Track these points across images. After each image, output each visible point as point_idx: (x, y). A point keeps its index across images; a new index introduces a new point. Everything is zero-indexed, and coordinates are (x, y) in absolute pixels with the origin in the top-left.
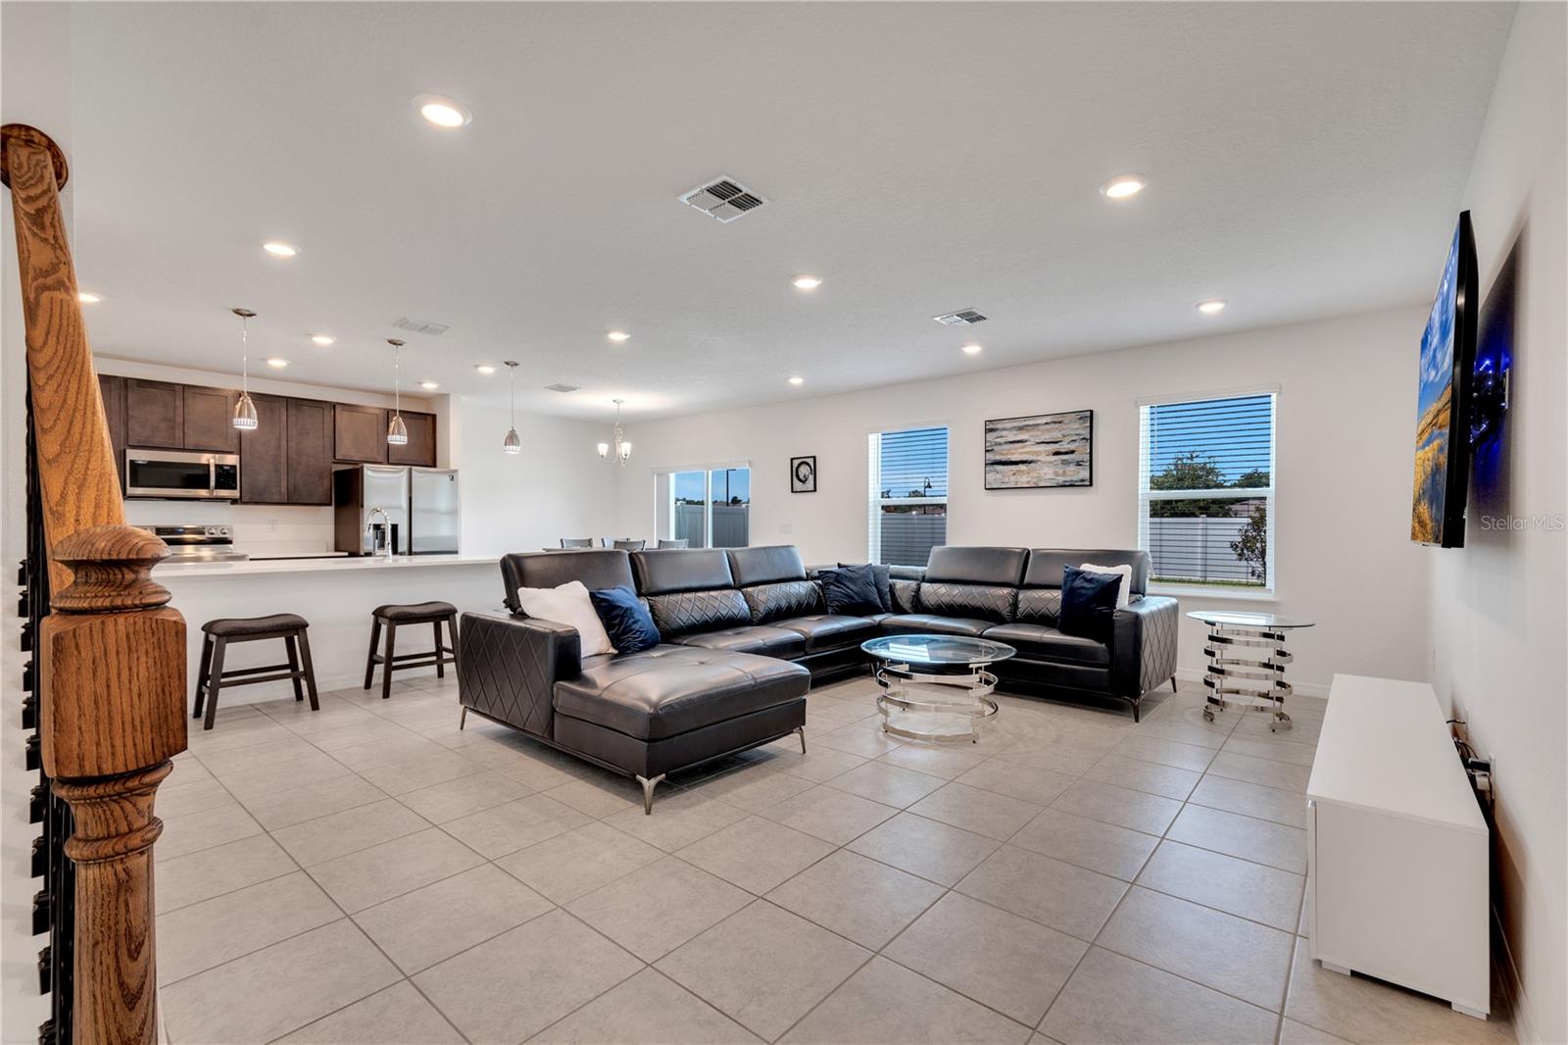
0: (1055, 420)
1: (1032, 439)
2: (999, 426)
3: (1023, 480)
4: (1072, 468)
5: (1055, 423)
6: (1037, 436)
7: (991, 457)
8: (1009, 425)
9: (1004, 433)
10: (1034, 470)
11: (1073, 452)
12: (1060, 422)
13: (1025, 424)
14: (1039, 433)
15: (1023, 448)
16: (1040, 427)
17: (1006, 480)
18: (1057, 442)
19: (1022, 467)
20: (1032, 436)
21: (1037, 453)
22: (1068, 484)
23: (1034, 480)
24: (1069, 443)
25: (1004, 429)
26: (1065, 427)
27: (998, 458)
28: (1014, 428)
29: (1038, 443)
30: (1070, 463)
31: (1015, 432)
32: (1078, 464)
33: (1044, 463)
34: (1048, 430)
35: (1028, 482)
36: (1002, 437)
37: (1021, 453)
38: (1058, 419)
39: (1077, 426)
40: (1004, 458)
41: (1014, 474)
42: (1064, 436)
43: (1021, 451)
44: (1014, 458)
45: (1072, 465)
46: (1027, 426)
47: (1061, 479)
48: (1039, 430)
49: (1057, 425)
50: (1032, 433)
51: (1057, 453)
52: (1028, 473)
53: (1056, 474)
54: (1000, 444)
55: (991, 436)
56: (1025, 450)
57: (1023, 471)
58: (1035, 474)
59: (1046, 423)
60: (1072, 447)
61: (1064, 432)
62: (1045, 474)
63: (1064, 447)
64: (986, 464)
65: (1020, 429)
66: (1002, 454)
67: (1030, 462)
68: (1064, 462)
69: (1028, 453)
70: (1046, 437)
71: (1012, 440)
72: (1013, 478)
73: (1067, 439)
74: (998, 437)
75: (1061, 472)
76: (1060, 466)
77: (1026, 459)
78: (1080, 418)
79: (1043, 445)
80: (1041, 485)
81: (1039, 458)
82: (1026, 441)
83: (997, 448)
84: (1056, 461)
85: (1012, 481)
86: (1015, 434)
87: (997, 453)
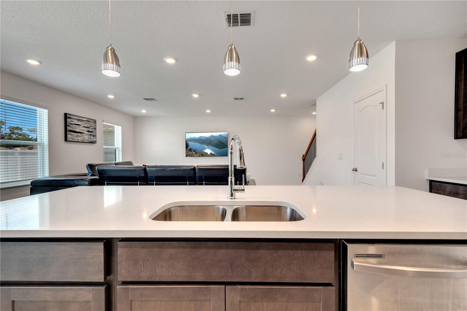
0: (88, 120)
1: (82, 125)
2: (72, 117)
3: (80, 139)
7: (69, 128)
8: (75, 118)
9: (73, 120)
10: (83, 136)
11: (92, 132)
12: (89, 121)
15: (79, 127)
17: (74, 138)
18: (88, 128)
19: (79, 134)
22: (91, 142)
24: (91, 129)
25: (73, 119)
26: (90, 123)
27: (71, 129)
28: (77, 119)
29: (84, 127)
32: (93, 136)
33: (86, 134)
34: (86, 123)
35: (81, 140)
37: (79, 129)
39: (93, 124)
40: (74, 130)
41: (77, 136)
42: (90, 126)
44: (77, 130)
46: (81, 120)
47: (90, 140)
48: (84, 122)
49: (88, 122)
50: (82, 123)
51: (89, 131)
53: (88, 138)
54: (72, 124)
55: (68, 120)
56: (80, 128)
57: (80, 136)
58: (83, 138)
59: (86, 121)
60: (92, 130)
62: (86, 138)
63: (91, 130)
64: (67, 131)
65: (79, 120)
66: (73, 128)
67: (82, 133)
68: (91, 135)
69: (81, 129)
70: (85, 125)
74: (71, 121)
75: (90, 138)
76: (89, 136)
77: (80, 131)
78: (94, 122)
79: (85, 128)
80: (85, 141)
81: (84, 132)
82: (80, 125)
83: (71, 125)
84: (88, 134)
85: (76, 139)
86: (77, 122)
87: (71, 127)
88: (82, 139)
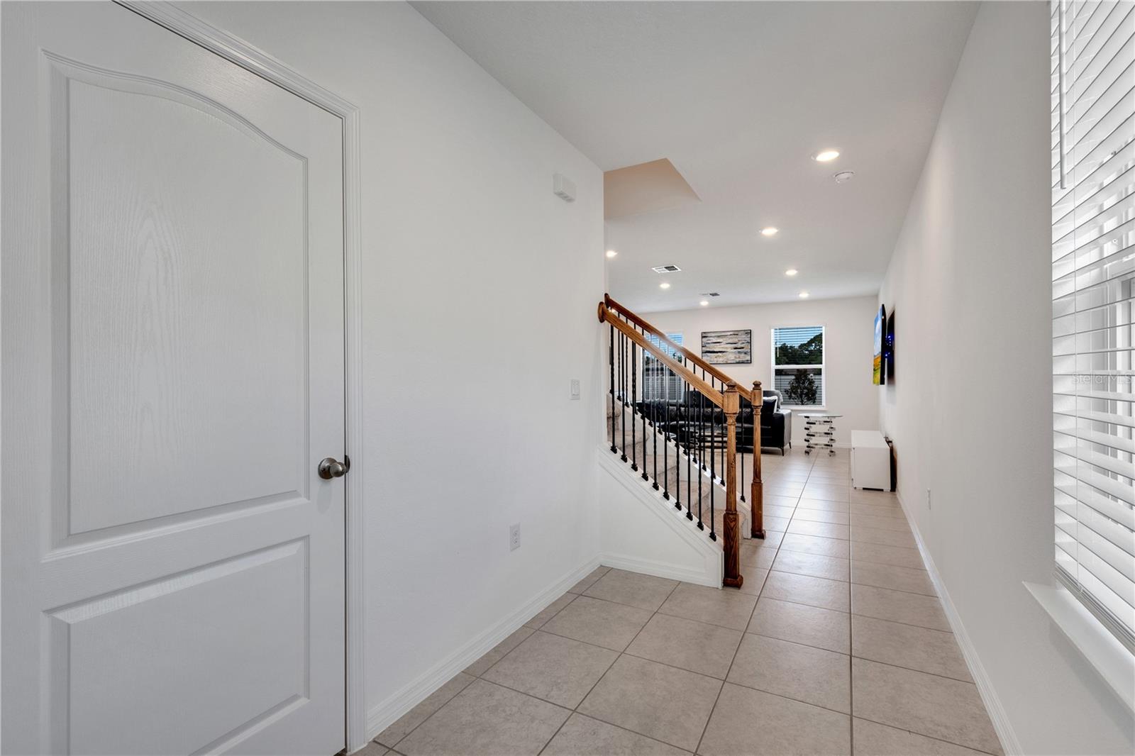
0: (734, 333)
1: (724, 342)
2: (709, 335)
3: (720, 360)
4: (743, 355)
6: (726, 340)
7: (705, 349)
8: (713, 335)
10: (726, 356)
11: (743, 348)
12: (737, 335)
13: (721, 335)
16: (728, 336)
17: (712, 360)
18: (735, 343)
19: (719, 354)
20: (724, 340)
21: (727, 348)
22: (741, 362)
23: (725, 360)
24: (741, 344)
25: (711, 337)
26: (741, 336)
27: (708, 350)
28: (716, 336)
29: (727, 344)
30: (741, 353)
31: (716, 338)
32: (745, 353)
33: (730, 352)
34: (732, 338)
36: (710, 340)
37: (719, 348)
38: (736, 333)
39: (744, 336)
40: (711, 350)
41: (716, 357)
42: (739, 341)
44: (716, 350)
47: (738, 360)
48: (727, 338)
49: (735, 336)
51: (736, 348)
52: (723, 357)
53: (735, 357)
54: (709, 343)
55: (704, 340)
56: (721, 346)
57: (720, 356)
58: (726, 358)
59: (730, 335)
60: (742, 346)
61: (738, 339)
62: (730, 357)
63: (739, 346)
64: (703, 353)
65: (719, 337)
66: (710, 348)
67: (723, 352)
68: (739, 352)
69: (722, 348)
70: (731, 341)
71: (715, 342)
72: (715, 359)
73: (741, 342)
74: (708, 340)
75: (737, 357)
76: (737, 354)
77: (721, 350)
78: (747, 333)
79: (729, 344)
80: (729, 362)
81: (728, 350)
82: (721, 343)
83: (707, 345)
84: (735, 352)
87: (708, 348)
88: (723, 360)
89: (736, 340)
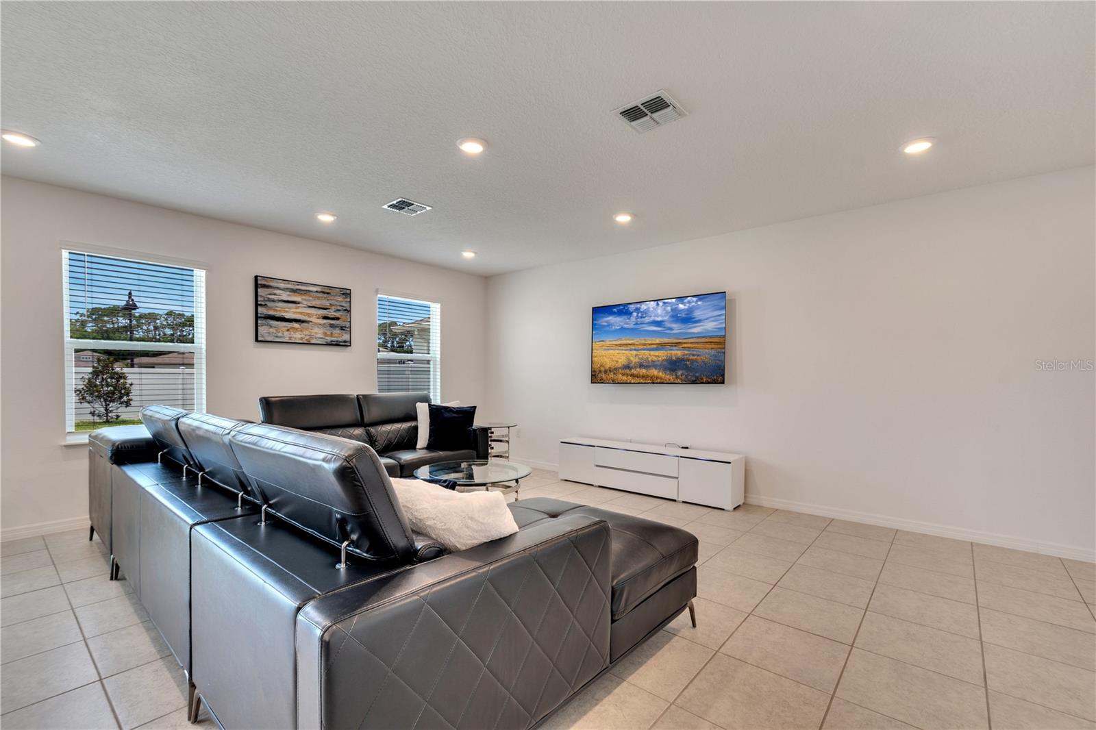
0: (324, 290)
1: (305, 302)
2: (273, 284)
3: (297, 336)
4: (337, 331)
5: (324, 293)
6: (309, 300)
7: (262, 311)
8: (282, 285)
9: (277, 292)
10: (307, 329)
11: (338, 319)
12: (328, 293)
13: (298, 289)
14: (311, 298)
15: (296, 308)
16: (311, 294)
17: (280, 334)
18: (326, 309)
19: (296, 325)
20: (305, 300)
21: (310, 315)
22: (334, 343)
23: (307, 337)
24: (335, 311)
25: (278, 288)
26: (332, 298)
27: (271, 313)
28: (287, 289)
29: (310, 307)
30: (336, 327)
31: (288, 293)
32: (340, 329)
33: (316, 324)
34: (318, 298)
35: (302, 339)
36: (275, 294)
37: (294, 313)
38: (326, 291)
39: (340, 299)
40: (278, 314)
41: (288, 330)
42: (331, 305)
43: (295, 310)
44: (288, 316)
45: (337, 329)
46: (300, 290)
47: (329, 339)
48: (310, 296)
49: (325, 295)
50: (304, 297)
51: (325, 318)
52: (301, 331)
53: (325, 334)
54: (274, 301)
55: (261, 291)
56: (298, 310)
57: (296, 329)
58: (307, 333)
59: (317, 292)
60: (337, 314)
61: (331, 302)
62: (316, 333)
63: (332, 313)
64: (256, 317)
65: (294, 291)
66: (275, 310)
67: (303, 322)
68: (332, 326)
69: (301, 313)
70: (317, 303)
71: (286, 299)
72: (286, 334)
73: (332, 308)
74: (268, 294)
75: (329, 333)
76: (328, 328)
77: (298, 318)
78: (343, 294)
79: (313, 309)
80: (313, 342)
81: (311, 319)
82: (299, 303)
83: (269, 304)
84: (324, 324)
85: (286, 337)
86: (289, 295)
87: (270, 308)
88: (302, 336)
89: (326, 303)
